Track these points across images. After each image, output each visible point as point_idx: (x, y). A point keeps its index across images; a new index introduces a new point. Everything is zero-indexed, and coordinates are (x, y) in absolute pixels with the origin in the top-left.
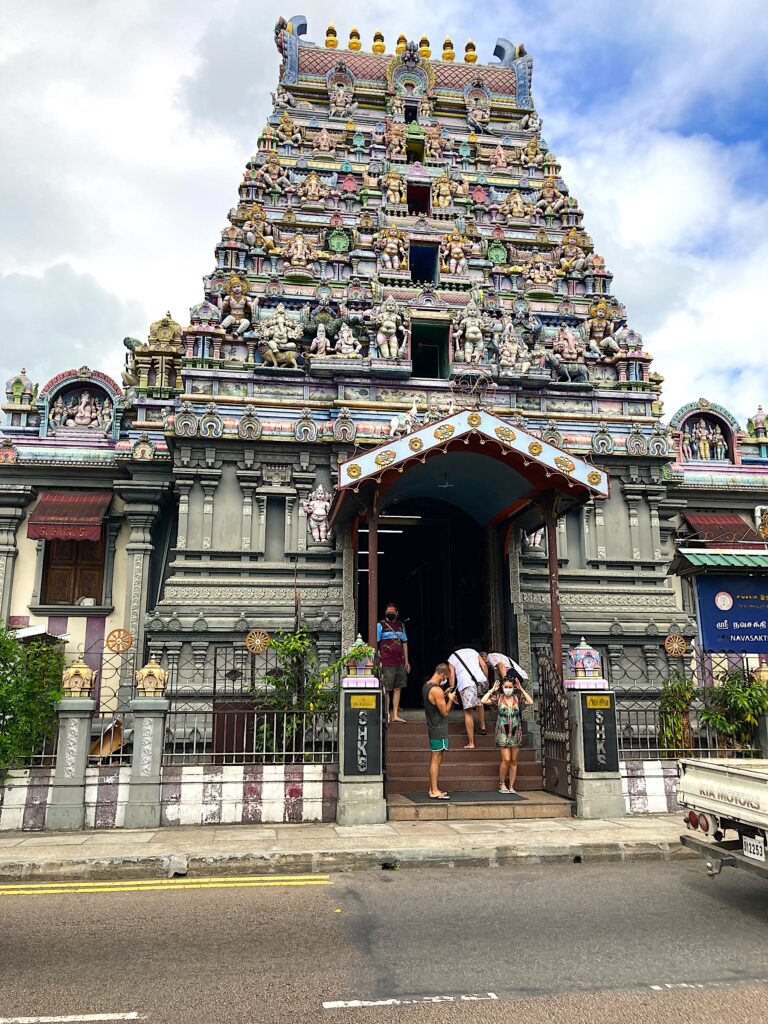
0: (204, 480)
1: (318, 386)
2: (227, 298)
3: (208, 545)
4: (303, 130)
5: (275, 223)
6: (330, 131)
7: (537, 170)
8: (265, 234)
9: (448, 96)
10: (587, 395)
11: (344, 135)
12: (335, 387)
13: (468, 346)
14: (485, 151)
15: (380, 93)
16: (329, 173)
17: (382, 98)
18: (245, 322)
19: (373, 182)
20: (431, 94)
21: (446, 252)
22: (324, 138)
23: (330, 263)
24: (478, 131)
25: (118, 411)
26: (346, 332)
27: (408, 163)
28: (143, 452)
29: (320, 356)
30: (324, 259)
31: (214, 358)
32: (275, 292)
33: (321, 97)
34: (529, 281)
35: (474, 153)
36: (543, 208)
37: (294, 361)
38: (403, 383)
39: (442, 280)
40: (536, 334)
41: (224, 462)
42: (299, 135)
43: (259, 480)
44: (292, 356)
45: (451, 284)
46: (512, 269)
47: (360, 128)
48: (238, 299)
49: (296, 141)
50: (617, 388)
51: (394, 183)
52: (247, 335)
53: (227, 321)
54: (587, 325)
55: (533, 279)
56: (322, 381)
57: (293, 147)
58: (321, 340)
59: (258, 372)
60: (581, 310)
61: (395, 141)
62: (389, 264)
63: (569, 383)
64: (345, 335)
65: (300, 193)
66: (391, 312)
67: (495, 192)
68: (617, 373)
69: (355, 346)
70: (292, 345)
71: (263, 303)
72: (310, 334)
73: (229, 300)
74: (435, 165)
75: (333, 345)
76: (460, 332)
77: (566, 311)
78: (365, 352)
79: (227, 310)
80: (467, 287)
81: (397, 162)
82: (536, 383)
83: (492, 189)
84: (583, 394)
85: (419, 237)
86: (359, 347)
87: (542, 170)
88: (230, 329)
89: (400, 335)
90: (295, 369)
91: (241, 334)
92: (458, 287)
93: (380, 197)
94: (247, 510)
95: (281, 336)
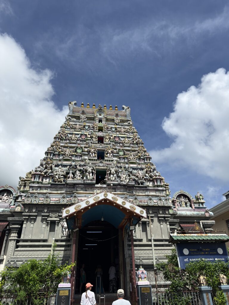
0: (32, 216)
1: (69, 188)
2: (46, 165)
3: (30, 237)
4: (73, 125)
5: (62, 146)
6: (79, 125)
7: (132, 133)
8: (59, 149)
9: (109, 117)
10: (146, 189)
11: (83, 126)
12: (74, 188)
13: (112, 176)
14: (119, 129)
15: (93, 117)
16: (78, 134)
17: (93, 118)
18: (50, 171)
19: (89, 136)
20: (105, 117)
21: (107, 152)
22: (78, 126)
23: (76, 156)
24: (117, 125)
25: (14, 197)
26: (78, 172)
27: (98, 132)
28: (18, 209)
29: (70, 179)
30: (75, 154)
31: (40, 181)
32: (60, 163)
33: (78, 118)
34: (129, 159)
35: (116, 129)
36: (133, 142)
37: (62, 181)
38: (93, 186)
39: (106, 159)
40: (131, 172)
41: (39, 211)
42: (71, 126)
43: (48, 216)
44: (62, 179)
45: (108, 160)
46: (125, 156)
47: (87, 124)
48: (49, 165)
49: (70, 127)
50: (154, 186)
51: (94, 136)
52: (50, 174)
53: (45, 171)
54: (145, 170)
55: (130, 159)
56: (70, 186)
57: (70, 129)
58: (71, 175)
59: (52, 184)
60: (144, 166)
61: (96, 127)
62: (92, 155)
63: (140, 185)
64: (77, 173)
65: (70, 139)
66: (90, 167)
67: (121, 138)
68: (154, 183)
69: (80, 176)
70: (62, 176)
71: (56, 166)
72: (68, 173)
73: (47, 165)
74: (105, 132)
75: (74, 176)
76: (109, 172)
77: (139, 167)
78: (83, 178)
79: (46, 168)
80: (112, 161)
81: (96, 131)
82: (131, 186)
83: (120, 137)
84: (144, 188)
85: (100, 149)
86: (81, 176)
87: (133, 133)
88: (46, 173)
89: (93, 173)
90: (63, 183)
91: (48, 174)
92: (110, 161)
93: (91, 140)
94: (44, 226)
95: (59, 174)
